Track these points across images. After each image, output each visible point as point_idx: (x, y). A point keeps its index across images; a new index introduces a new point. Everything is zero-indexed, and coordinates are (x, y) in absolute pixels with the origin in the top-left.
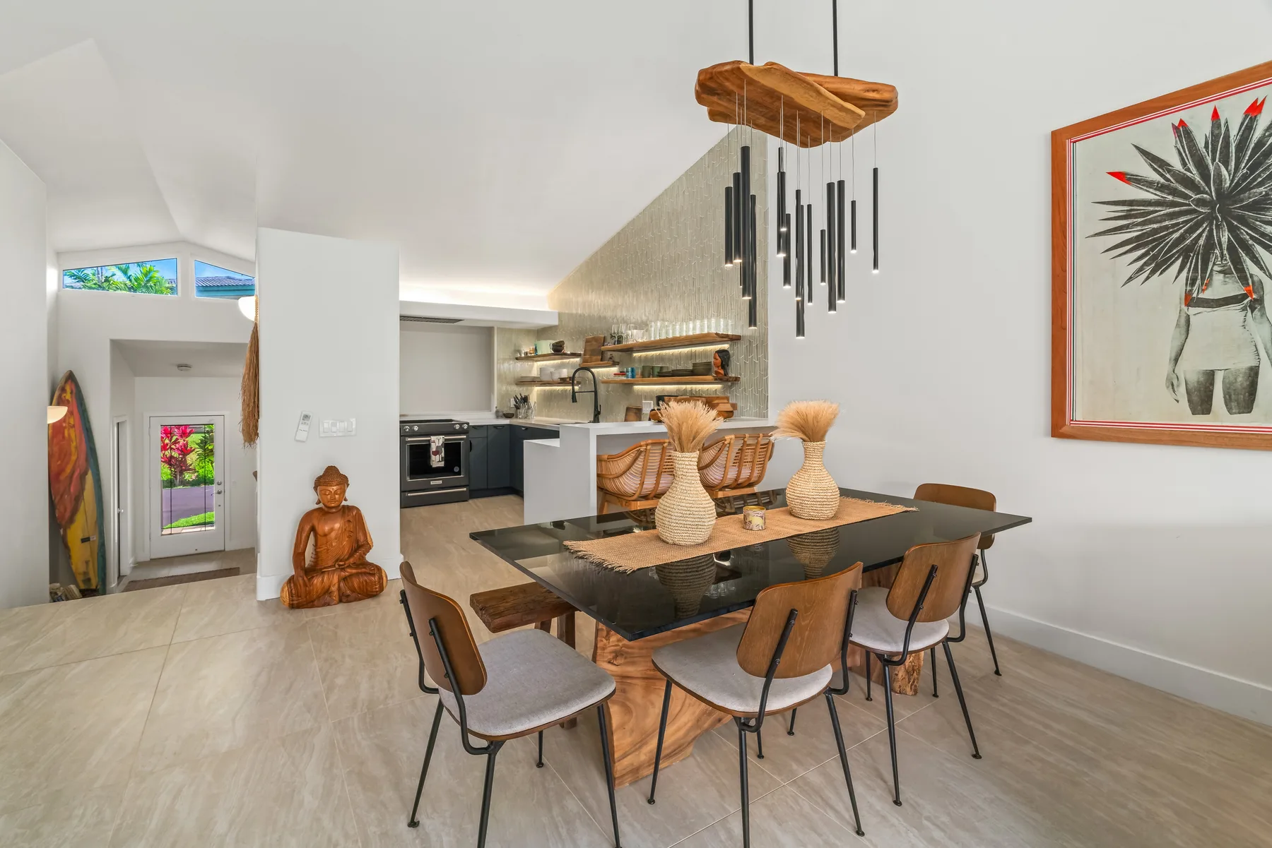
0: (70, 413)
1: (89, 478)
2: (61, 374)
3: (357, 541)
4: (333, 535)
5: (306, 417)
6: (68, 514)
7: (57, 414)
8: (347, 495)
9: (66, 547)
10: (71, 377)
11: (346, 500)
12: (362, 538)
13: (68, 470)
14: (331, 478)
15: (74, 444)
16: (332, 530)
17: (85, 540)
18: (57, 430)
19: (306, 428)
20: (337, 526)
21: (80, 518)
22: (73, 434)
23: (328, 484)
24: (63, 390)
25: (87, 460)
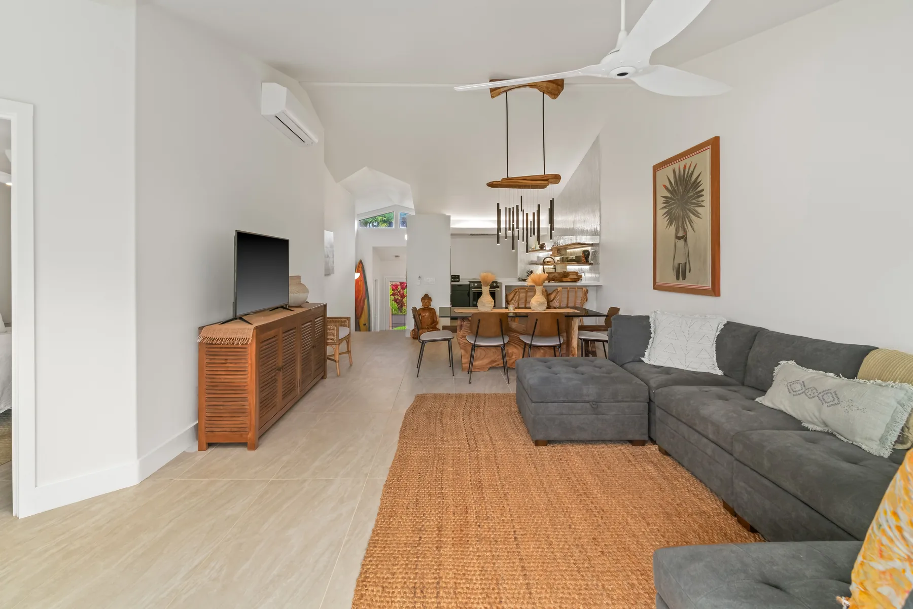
0: (361, 275)
1: (366, 300)
2: (358, 261)
3: (434, 320)
4: (426, 316)
5: (420, 277)
6: (360, 314)
7: (357, 275)
8: (431, 304)
9: (359, 326)
10: (361, 262)
11: (430, 306)
12: (435, 319)
13: (360, 297)
14: (426, 298)
15: (362, 288)
16: (425, 315)
17: (365, 325)
18: (357, 281)
19: (420, 281)
20: (427, 314)
21: (363, 316)
22: (361, 283)
23: (425, 300)
24: (359, 266)
25: (365, 294)
